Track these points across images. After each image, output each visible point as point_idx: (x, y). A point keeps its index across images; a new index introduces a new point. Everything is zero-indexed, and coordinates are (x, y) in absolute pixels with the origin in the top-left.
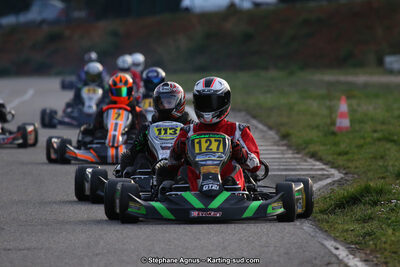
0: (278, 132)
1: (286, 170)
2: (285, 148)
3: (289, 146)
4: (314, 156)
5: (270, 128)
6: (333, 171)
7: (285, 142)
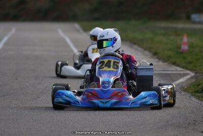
0: (150, 51)
1: (164, 71)
2: (157, 60)
3: (159, 59)
4: (174, 64)
5: (145, 49)
6: (188, 72)
7: (156, 57)
